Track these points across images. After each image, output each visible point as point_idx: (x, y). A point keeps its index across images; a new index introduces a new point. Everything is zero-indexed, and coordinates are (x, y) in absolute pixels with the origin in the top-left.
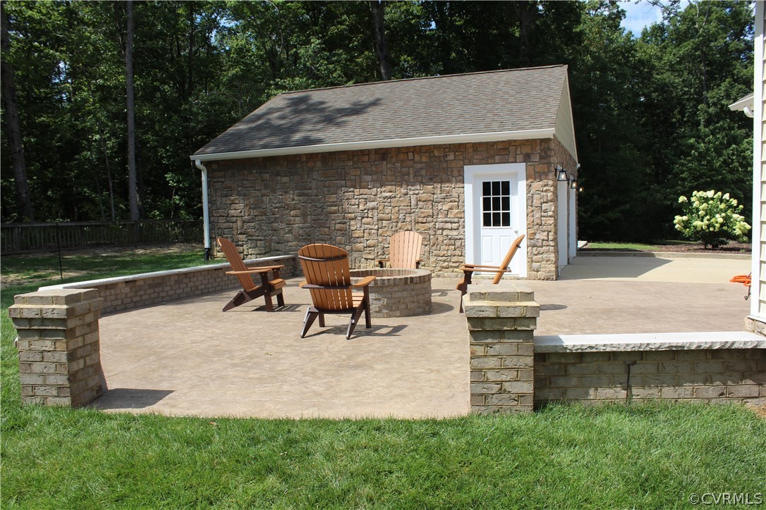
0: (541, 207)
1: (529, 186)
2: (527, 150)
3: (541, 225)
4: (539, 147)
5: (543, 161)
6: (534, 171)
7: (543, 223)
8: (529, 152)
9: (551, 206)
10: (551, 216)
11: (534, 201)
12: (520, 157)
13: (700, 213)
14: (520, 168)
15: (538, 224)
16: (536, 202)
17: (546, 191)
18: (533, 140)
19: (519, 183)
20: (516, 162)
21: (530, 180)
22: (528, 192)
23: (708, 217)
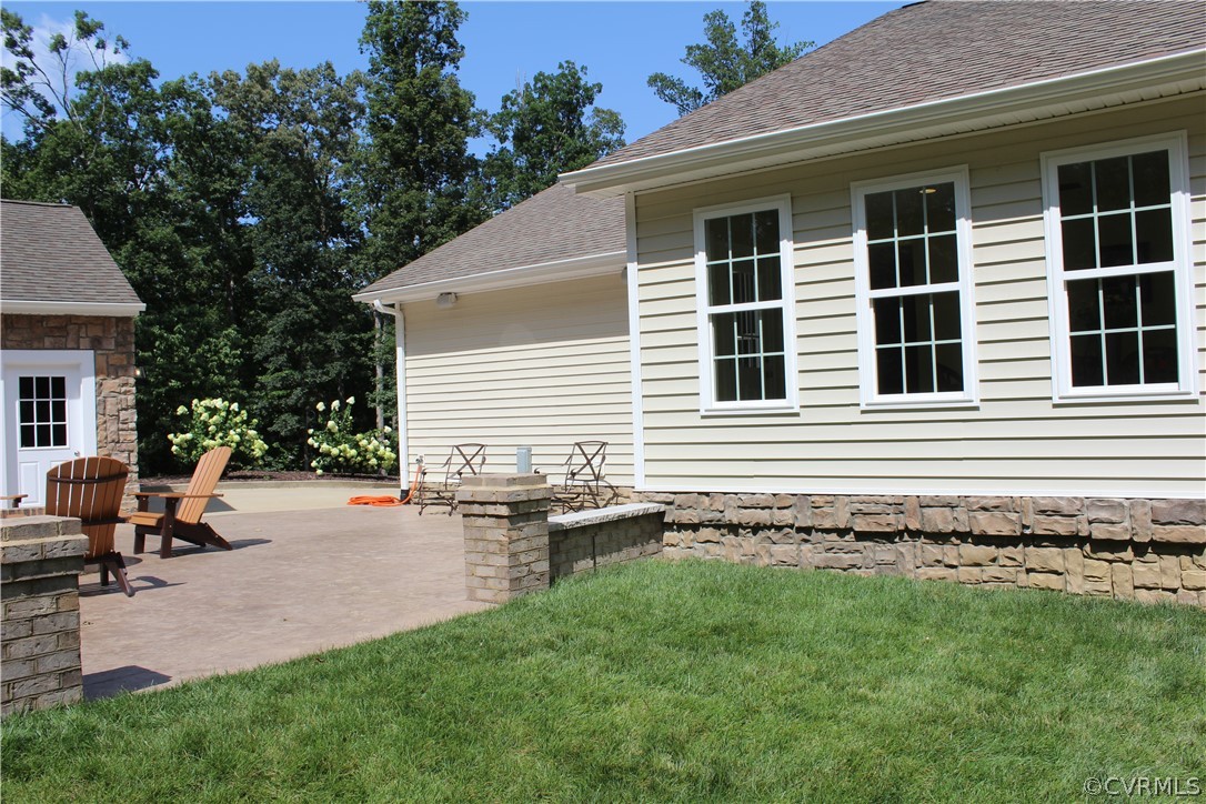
0: (118, 416)
1: (99, 385)
2: (96, 331)
3: (118, 442)
4: (114, 329)
5: (119, 349)
6: (107, 362)
7: (122, 439)
8: (101, 335)
9: (132, 414)
10: (132, 430)
11: (108, 407)
12: (84, 342)
13: (210, 429)
14: (86, 357)
15: (113, 441)
16: (111, 409)
17: (125, 393)
18: (105, 318)
19: (84, 380)
20: (78, 349)
21: (102, 377)
22: (98, 393)
23: (221, 434)
